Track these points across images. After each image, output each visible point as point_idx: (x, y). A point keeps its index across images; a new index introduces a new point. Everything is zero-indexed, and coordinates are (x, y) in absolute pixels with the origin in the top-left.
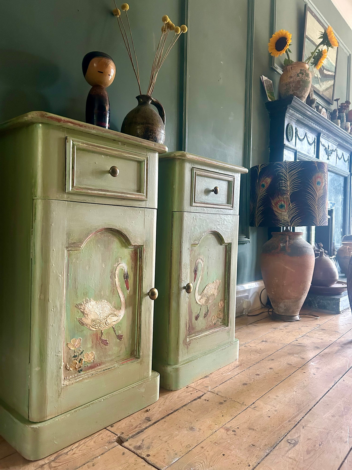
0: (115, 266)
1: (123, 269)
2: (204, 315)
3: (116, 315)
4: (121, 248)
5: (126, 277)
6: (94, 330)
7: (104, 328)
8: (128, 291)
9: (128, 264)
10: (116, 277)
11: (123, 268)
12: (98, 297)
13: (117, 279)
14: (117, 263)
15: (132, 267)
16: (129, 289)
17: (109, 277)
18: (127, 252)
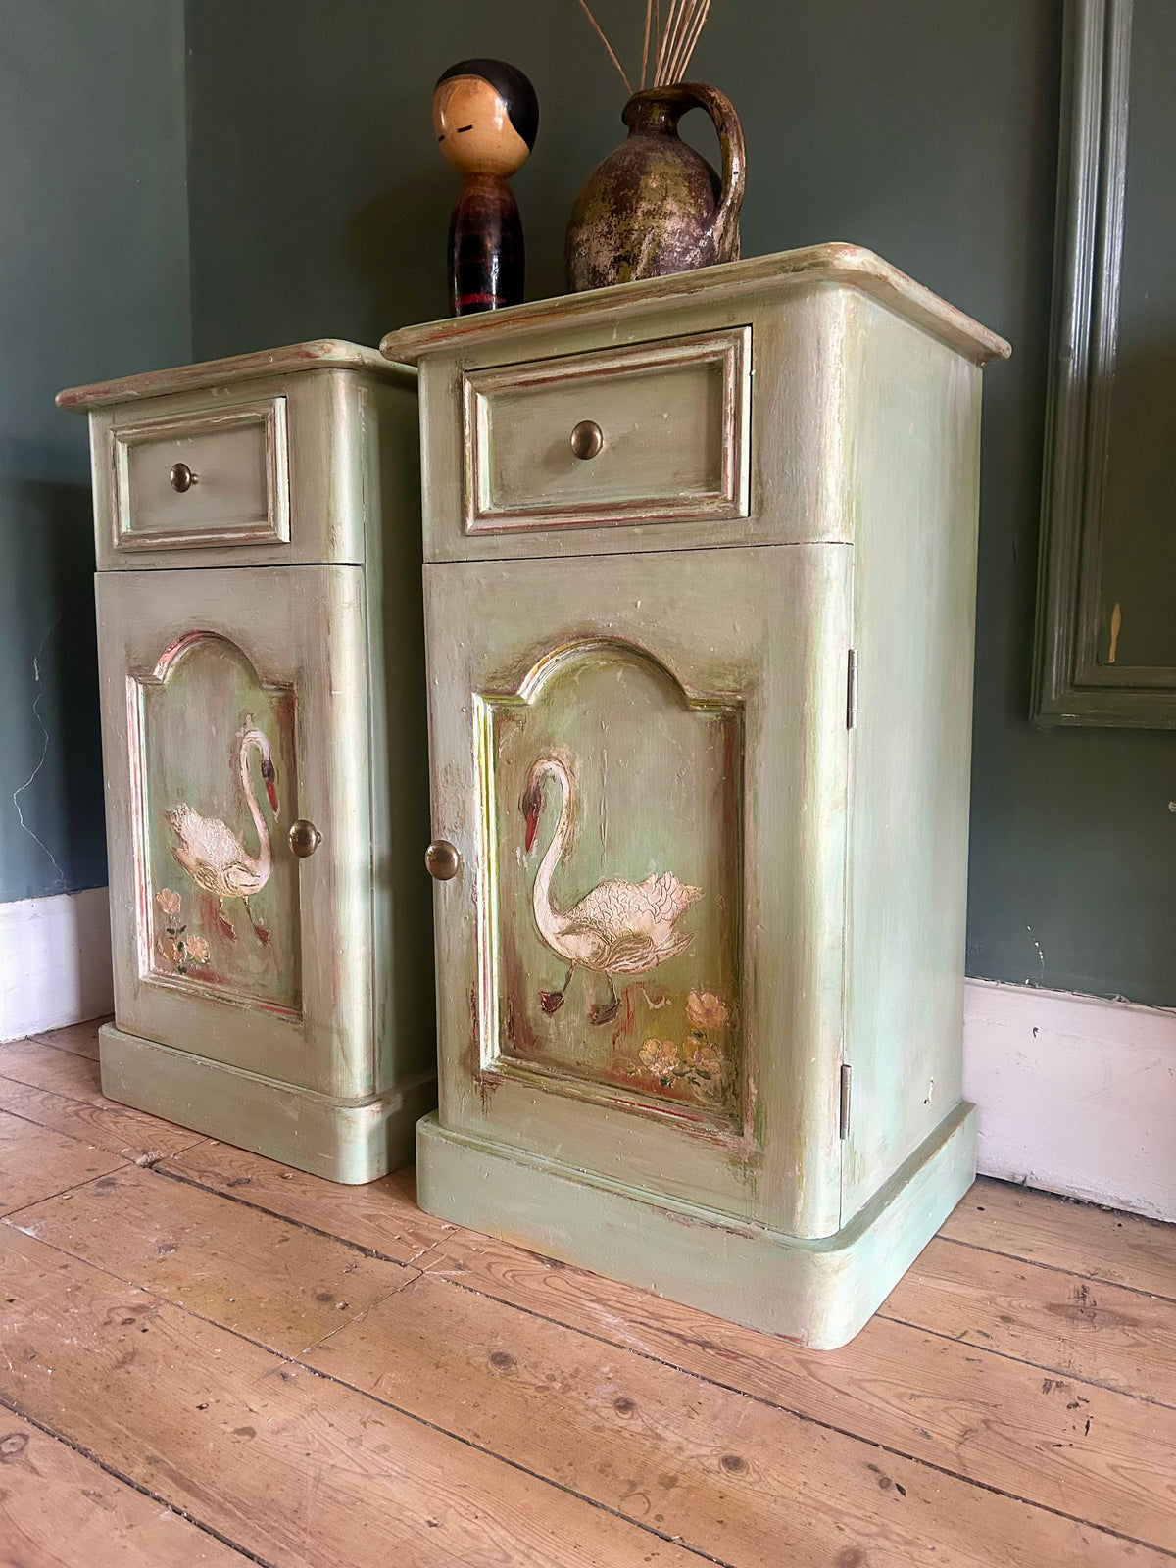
0: (238, 734)
1: (257, 749)
2: (590, 1008)
3: (247, 870)
4: (250, 688)
5: (268, 772)
6: (204, 887)
7: (224, 893)
8: (276, 815)
9: (270, 737)
10: (244, 766)
11: (258, 746)
12: (207, 811)
13: (244, 773)
14: (242, 729)
15: (282, 746)
16: (279, 809)
17: (228, 764)
18: (264, 700)
